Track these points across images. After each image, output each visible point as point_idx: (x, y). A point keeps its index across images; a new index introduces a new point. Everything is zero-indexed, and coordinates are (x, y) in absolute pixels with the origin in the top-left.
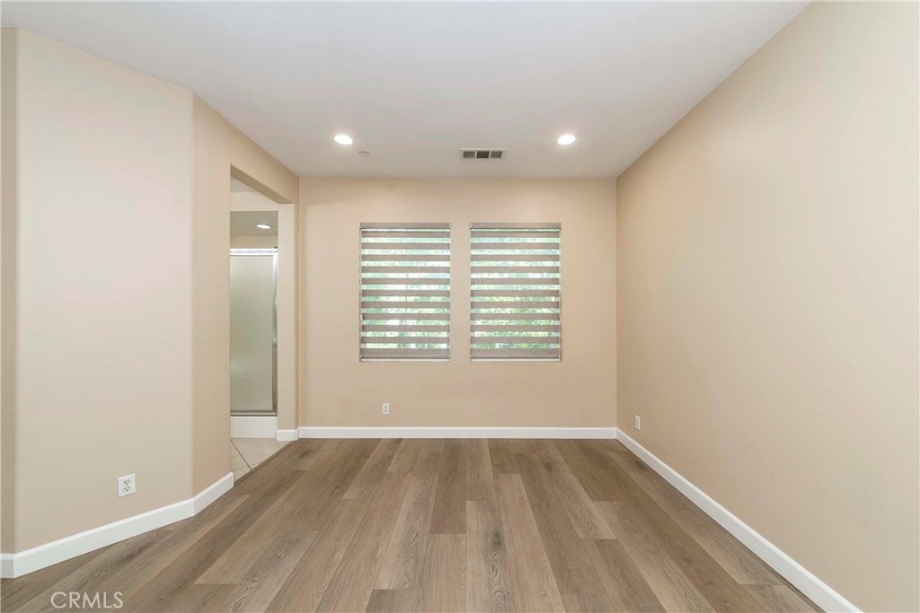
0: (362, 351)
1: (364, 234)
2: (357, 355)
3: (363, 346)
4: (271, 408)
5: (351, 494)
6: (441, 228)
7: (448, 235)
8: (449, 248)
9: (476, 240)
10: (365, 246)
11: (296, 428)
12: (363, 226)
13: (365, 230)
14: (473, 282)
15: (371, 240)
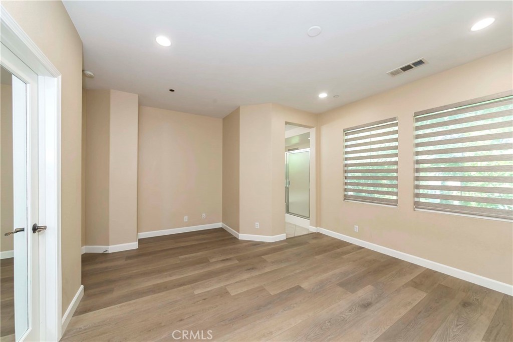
0: (345, 196)
1: (346, 134)
2: (342, 198)
3: (346, 193)
4: (308, 216)
5: (318, 257)
6: (391, 121)
7: (396, 124)
8: (397, 133)
9: (420, 124)
10: (346, 140)
11: (316, 227)
12: (345, 130)
13: (346, 132)
14: (418, 153)
15: (349, 137)
